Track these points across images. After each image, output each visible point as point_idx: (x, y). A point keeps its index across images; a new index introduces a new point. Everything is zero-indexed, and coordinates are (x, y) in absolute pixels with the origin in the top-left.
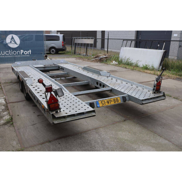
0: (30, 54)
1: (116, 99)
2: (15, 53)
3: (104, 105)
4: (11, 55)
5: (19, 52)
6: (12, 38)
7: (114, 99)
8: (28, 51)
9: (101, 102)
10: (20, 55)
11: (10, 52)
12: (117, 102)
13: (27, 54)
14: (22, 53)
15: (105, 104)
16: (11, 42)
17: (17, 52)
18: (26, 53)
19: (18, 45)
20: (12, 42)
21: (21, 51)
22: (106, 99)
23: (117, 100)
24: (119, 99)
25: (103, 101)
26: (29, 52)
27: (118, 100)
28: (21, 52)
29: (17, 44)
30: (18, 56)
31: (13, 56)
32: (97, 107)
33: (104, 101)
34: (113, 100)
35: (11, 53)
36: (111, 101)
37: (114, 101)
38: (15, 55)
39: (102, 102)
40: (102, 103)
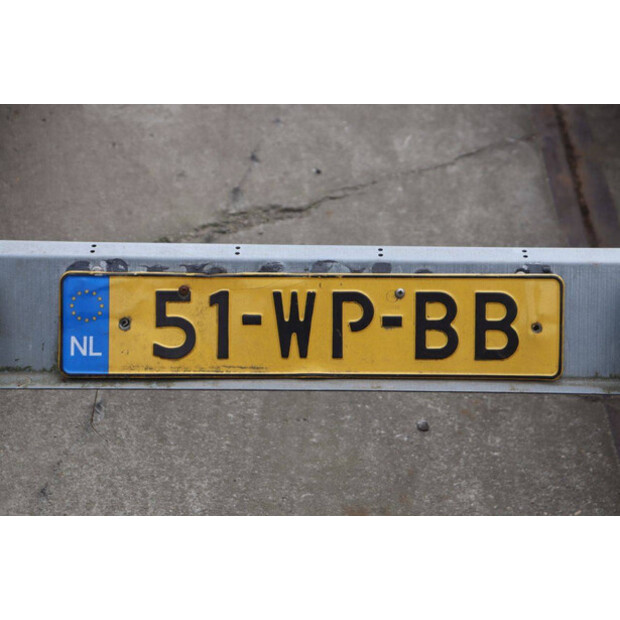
1: (482, 300)
7: (423, 299)
9: (163, 298)
12: (482, 353)
15: (223, 352)
22: (269, 269)
23: (482, 326)
25: (202, 290)
27: (504, 326)
32: (62, 371)
33: (220, 301)
34: (406, 311)
36: (352, 313)
37: (423, 325)
39: (183, 296)
40: (162, 321)
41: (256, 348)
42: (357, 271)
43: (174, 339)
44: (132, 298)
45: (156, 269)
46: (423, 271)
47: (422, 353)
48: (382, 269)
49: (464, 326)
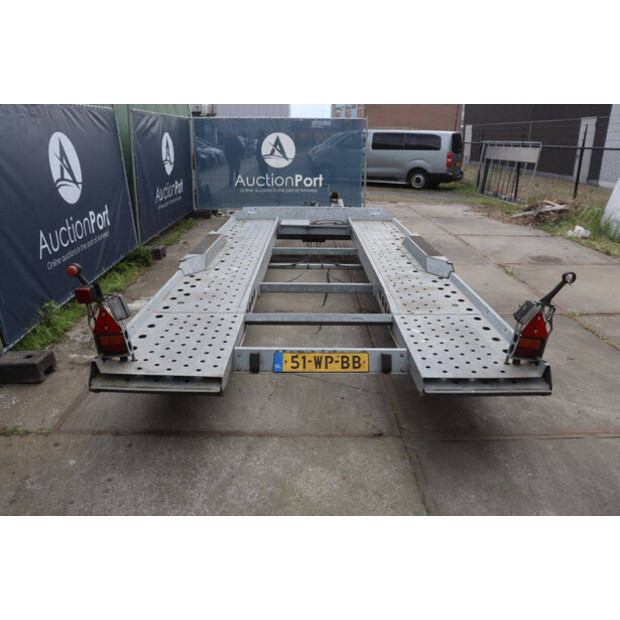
0: (321, 185)
1: (354, 357)
2: (279, 181)
3: (301, 369)
4: (271, 187)
5: (289, 180)
6: (278, 142)
7: (343, 357)
8: (315, 179)
9: (293, 357)
10: (292, 188)
11: (267, 178)
12: (354, 367)
13: (312, 187)
14: (299, 183)
15: (304, 367)
16: (272, 153)
17: (285, 182)
18: (308, 182)
19: (290, 161)
20: (277, 153)
21: (297, 176)
22: (313, 352)
23: (354, 362)
24: (364, 357)
25: (300, 356)
26: (318, 182)
27: (358, 362)
28: (297, 181)
29: (287, 159)
30: (288, 191)
31: (274, 190)
33: (304, 358)
34: (340, 359)
35: (270, 181)
36: (329, 360)
37: (343, 362)
38: (281, 187)
39: (297, 357)
40: (293, 361)
41: (311, 367)
42: (330, 352)
43: (295, 365)
44: (287, 357)
45: (292, 352)
46: (343, 352)
47: (343, 367)
48: (335, 352)
49: (351, 362)
